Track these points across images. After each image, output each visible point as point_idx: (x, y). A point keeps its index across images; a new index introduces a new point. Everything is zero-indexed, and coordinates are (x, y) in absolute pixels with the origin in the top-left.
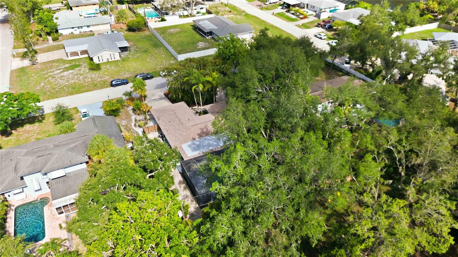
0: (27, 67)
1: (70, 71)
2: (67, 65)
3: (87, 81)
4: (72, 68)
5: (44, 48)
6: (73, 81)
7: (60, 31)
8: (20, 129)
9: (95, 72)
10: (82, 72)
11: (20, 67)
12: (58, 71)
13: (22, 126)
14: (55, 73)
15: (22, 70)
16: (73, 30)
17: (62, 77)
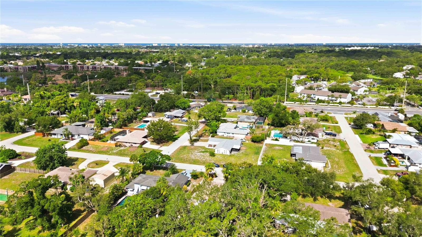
0: (188, 146)
1: (201, 153)
2: (203, 150)
3: (203, 159)
4: (203, 152)
5: (203, 139)
6: (197, 158)
7: (218, 133)
8: (158, 171)
9: (211, 157)
10: (205, 155)
11: (186, 145)
12: (197, 152)
13: (160, 170)
14: (195, 152)
15: (185, 147)
16: (224, 134)
17: (195, 154)
